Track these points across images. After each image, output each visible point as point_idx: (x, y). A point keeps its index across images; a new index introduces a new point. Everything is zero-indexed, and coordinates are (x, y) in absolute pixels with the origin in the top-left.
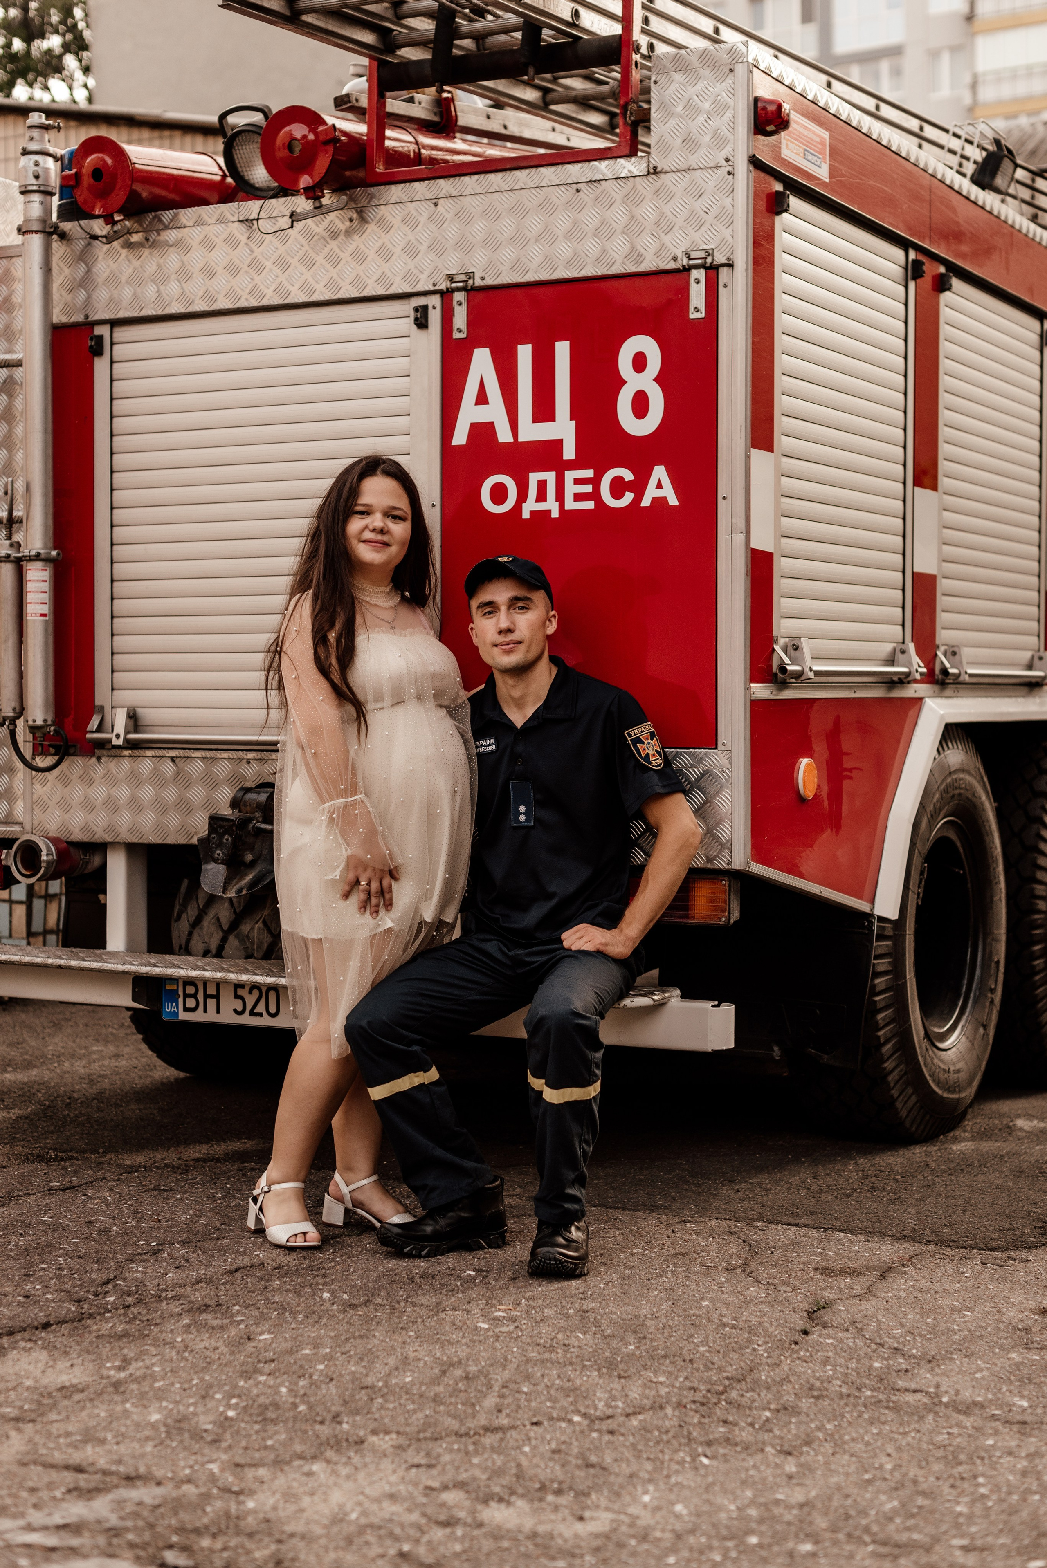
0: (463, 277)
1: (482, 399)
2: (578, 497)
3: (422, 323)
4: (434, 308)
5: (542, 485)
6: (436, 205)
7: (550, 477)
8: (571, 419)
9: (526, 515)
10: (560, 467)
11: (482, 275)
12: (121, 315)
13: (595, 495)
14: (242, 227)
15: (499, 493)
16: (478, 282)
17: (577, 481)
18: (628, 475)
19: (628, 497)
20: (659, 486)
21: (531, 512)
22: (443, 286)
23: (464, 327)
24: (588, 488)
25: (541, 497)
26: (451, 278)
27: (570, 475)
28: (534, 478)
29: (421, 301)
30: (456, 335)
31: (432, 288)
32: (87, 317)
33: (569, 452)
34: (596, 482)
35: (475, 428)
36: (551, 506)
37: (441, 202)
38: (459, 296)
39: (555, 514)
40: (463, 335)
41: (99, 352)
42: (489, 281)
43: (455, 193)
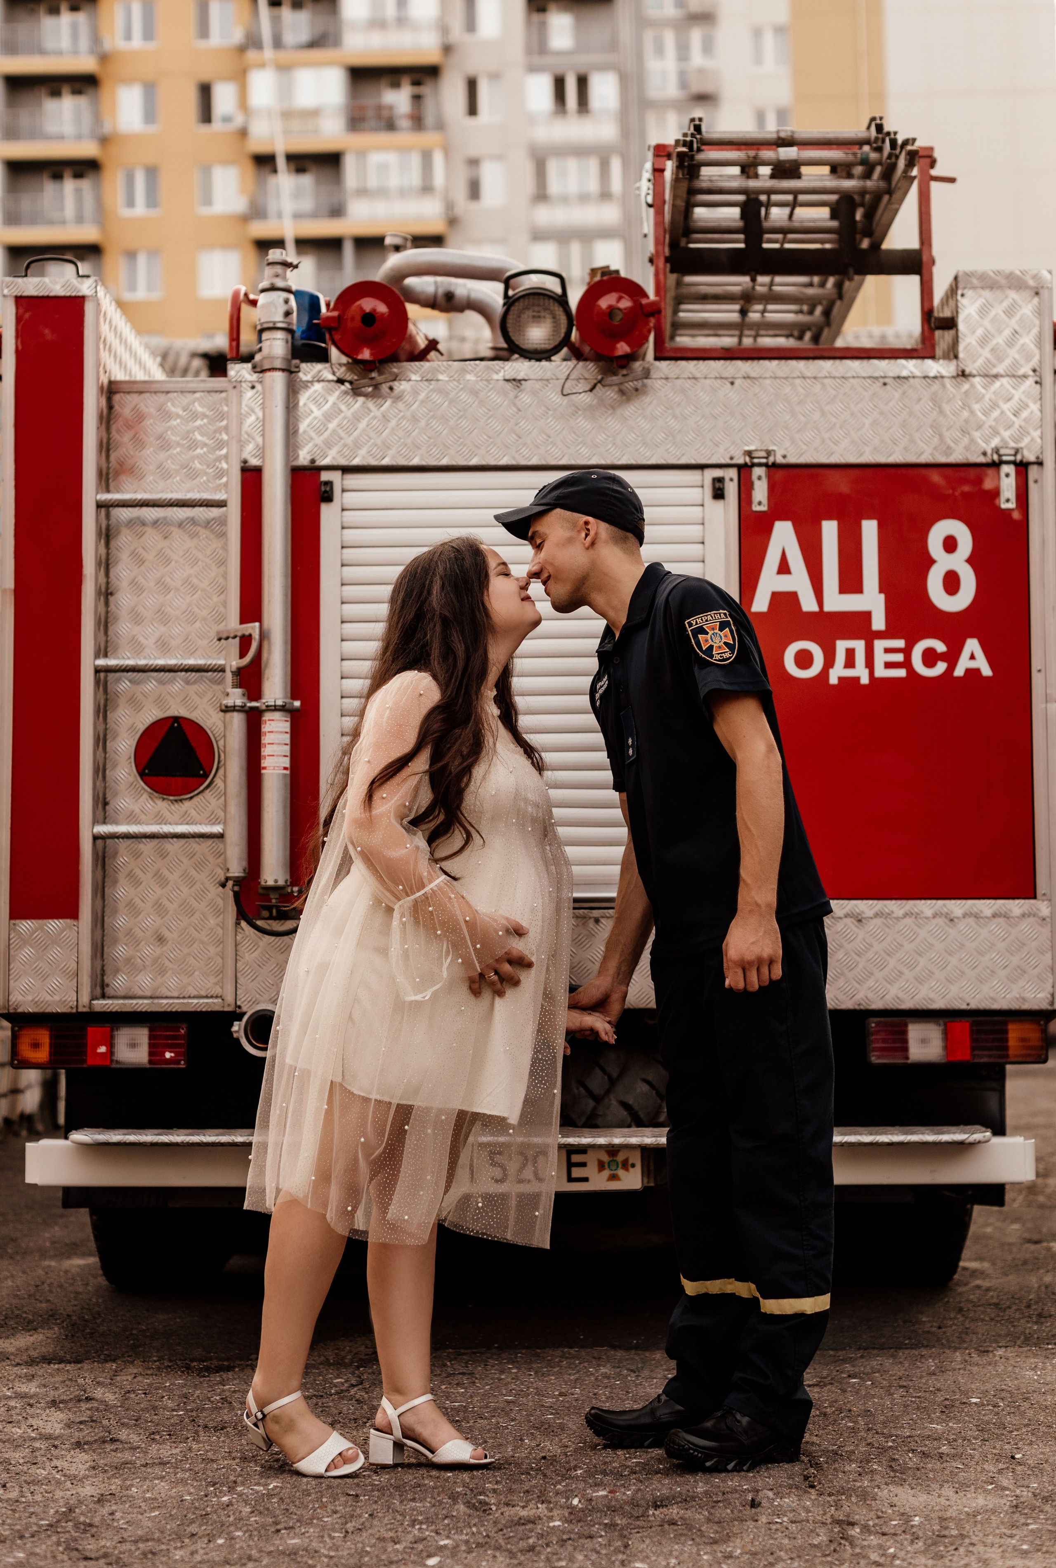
0: (764, 454)
1: (784, 568)
2: (888, 665)
3: (719, 494)
4: (731, 480)
5: (850, 654)
6: (732, 383)
7: (859, 646)
8: (881, 591)
9: (833, 680)
10: (870, 637)
11: (783, 452)
12: (356, 462)
13: (907, 663)
14: (508, 386)
15: (804, 660)
16: (780, 460)
17: (887, 651)
18: (940, 647)
19: (941, 667)
20: (972, 657)
21: (840, 679)
22: (741, 461)
23: (765, 501)
24: (899, 657)
25: (850, 662)
26: (749, 453)
27: (879, 645)
28: (842, 646)
29: (718, 473)
30: (756, 508)
31: (728, 461)
32: (313, 461)
33: (879, 623)
34: (907, 652)
35: (776, 597)
36: (861, 672)
37: (737, 382)
38: (758, 472)
39: (865, 680)
40: (764, 508)
41: (328, 498)
42: (792, 459)
43: (753, 375)
